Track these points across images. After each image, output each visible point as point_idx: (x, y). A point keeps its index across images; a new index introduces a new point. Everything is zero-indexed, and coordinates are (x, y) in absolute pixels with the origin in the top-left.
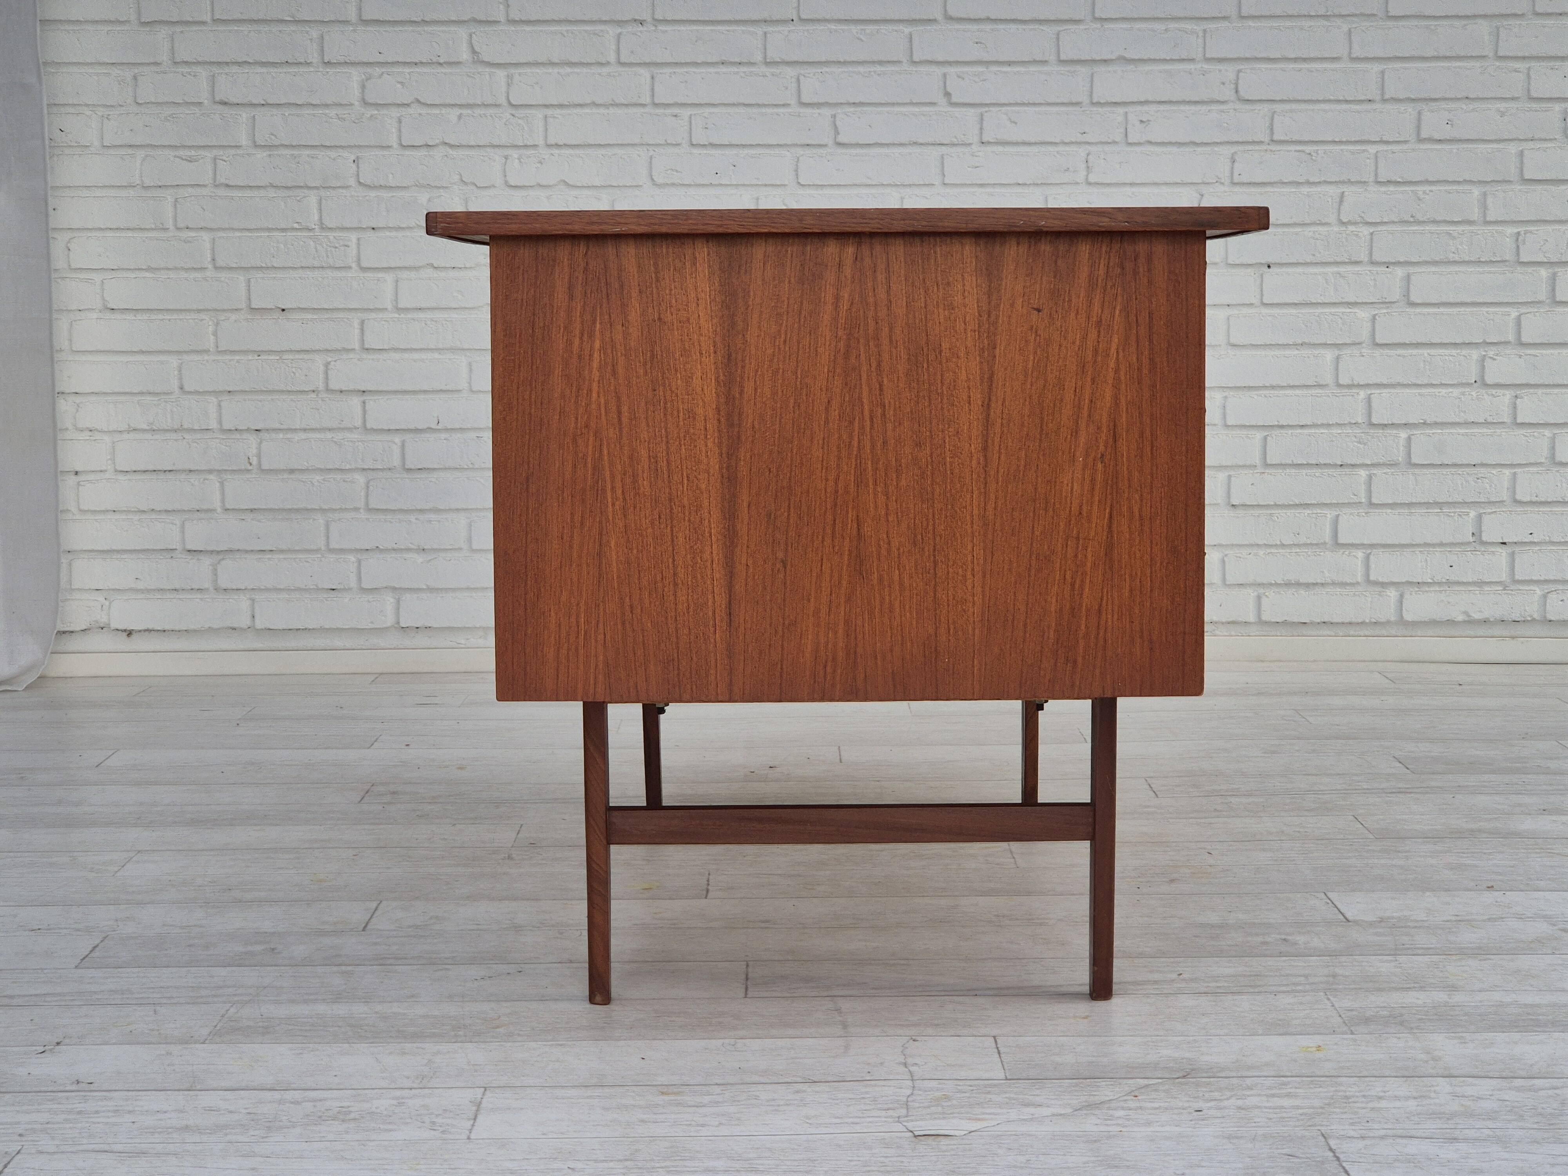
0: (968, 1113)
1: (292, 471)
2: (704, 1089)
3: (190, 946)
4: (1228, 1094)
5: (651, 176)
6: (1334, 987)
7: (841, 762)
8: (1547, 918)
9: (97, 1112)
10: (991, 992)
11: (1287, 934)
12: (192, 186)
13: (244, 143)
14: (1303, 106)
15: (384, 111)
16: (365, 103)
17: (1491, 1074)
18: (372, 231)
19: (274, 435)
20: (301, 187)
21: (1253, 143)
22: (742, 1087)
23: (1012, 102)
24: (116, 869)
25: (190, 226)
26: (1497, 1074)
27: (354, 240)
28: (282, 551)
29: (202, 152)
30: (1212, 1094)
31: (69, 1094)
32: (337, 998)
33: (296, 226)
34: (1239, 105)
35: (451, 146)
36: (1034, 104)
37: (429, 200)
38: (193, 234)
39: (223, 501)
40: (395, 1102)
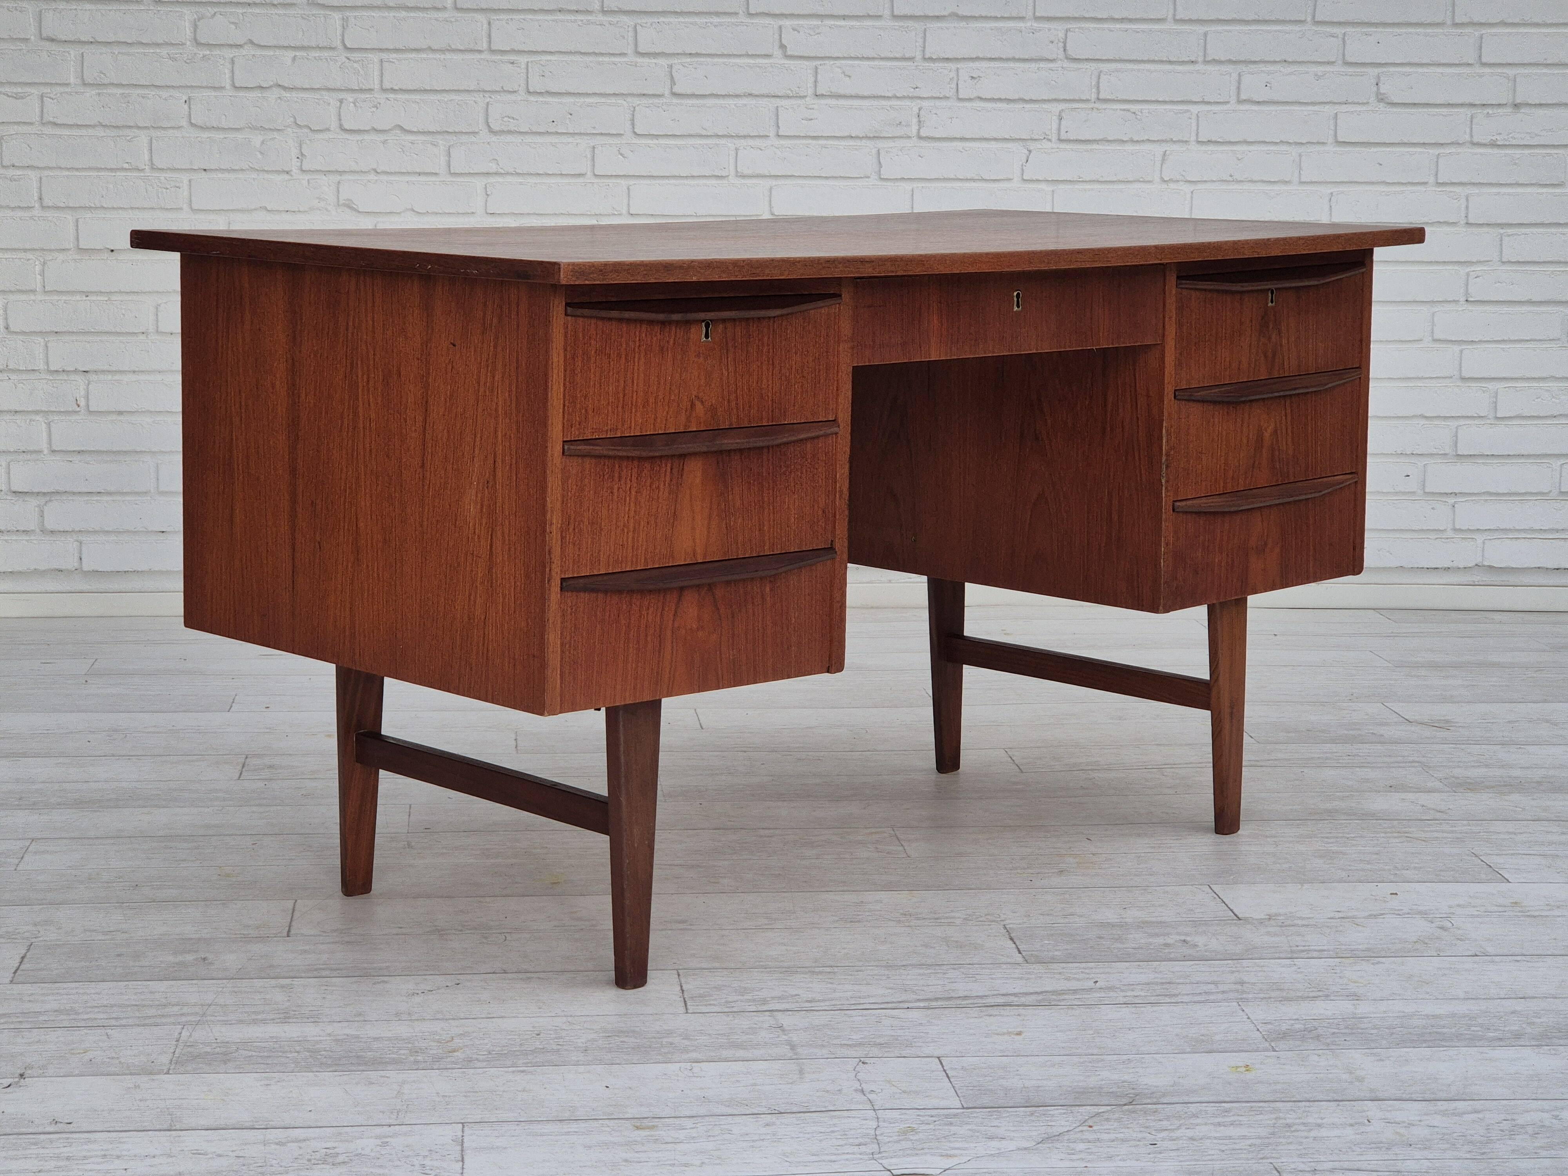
0: (937, 1148)
1: (120, 413)
2: (677, 1121)
3: (119, 955)
4: (1177, 1123)
5: (488, 123)
6: (1244, 996)
7: (702, 728)
8: (1423, 914)
9: (85, 1158)
10: (922, 1004)
11: (1186, 935)
12: (18, 123)
13: (72, 80)
14: (1130, 66)
15: (217, 52)
16: (198, 44)
17: (1414, 1096)
18: (204, 173)
19: (102, 377)
20: (130, 127)
21: (1080, 101)
22: (711, 1119)
23: (846, 55)
24: (16, 861)
25: (16, 164)
26: (1420, 1097)
27: (186, 182)
28: (110, 494)
29: (28, 89)
30: (1161, 1123)
31: (52, 1136)
32: (285, 1018)
33: (126, 166)
34: (1066, 64)
35: (285, 88)
36: (868, 59)
37: (263, 143)
38: (19, 172)
39: (50, 443)
40: (379, 1142)
